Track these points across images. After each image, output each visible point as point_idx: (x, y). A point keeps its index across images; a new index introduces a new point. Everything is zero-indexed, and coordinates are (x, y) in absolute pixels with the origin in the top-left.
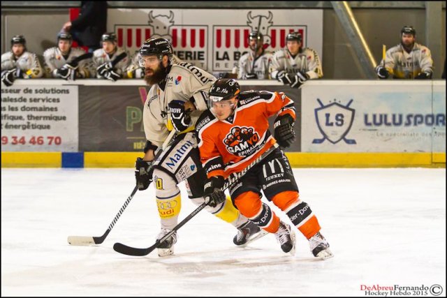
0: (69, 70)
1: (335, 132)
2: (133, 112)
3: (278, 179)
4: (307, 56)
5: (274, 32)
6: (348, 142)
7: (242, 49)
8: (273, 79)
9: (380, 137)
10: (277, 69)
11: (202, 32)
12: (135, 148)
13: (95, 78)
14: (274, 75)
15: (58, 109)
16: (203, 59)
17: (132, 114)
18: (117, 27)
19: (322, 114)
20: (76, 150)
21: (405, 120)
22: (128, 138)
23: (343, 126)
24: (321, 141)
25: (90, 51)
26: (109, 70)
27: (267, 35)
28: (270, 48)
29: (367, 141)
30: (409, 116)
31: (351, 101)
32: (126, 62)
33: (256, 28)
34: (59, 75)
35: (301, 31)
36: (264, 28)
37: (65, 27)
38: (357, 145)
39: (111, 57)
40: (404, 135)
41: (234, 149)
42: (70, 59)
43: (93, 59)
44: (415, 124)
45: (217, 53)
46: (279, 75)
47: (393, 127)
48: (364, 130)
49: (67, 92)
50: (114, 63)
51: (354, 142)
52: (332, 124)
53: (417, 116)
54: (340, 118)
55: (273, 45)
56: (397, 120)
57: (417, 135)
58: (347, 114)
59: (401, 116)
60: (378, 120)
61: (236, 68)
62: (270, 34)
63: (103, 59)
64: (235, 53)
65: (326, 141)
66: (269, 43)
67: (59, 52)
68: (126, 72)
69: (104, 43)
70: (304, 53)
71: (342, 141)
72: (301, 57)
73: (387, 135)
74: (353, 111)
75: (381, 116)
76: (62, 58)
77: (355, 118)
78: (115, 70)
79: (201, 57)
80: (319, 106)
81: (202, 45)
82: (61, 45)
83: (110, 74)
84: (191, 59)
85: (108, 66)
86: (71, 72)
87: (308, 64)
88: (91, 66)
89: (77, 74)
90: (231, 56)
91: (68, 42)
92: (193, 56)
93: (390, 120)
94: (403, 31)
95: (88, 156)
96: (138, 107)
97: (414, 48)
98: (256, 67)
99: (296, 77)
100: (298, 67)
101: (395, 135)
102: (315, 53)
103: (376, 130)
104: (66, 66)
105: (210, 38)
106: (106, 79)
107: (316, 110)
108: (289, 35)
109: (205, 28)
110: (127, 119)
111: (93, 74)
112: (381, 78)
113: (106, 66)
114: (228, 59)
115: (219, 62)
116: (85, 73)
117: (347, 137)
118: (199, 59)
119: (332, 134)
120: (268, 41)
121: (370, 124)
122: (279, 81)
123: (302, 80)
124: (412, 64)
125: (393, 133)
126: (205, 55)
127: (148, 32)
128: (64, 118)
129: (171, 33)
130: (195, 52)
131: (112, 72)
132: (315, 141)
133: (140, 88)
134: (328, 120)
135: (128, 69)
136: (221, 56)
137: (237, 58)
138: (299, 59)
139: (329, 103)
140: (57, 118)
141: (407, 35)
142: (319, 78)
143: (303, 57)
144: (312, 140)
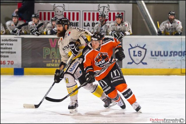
0: (17, 31)
1: (138, 59)
2: (46, 50)
3: (118, 78)
4: (125, 25)
5: (110, 14)
6: (143, 63)
7: (96, 21)
8: (109, 35)
9: (158, 61)
10: (112, 31)
11: (78, 14)
12: (47, 66)
13: (29, 34)
14: (110, 33)
15: (12, 48)
16: (78, 26)
17: (46, 51)
18: (39, 11)
19: (132, 51)
20: (20, 67)
21: (169, 54)
22: (44, 62)
23: (141, 56)
24: (131, 63)
25: (27, 22)
26: (36, 31)
27: (107, 15)
28: (108, 21)
29: (152, 63)
30: (171, 52)
31: (145, 45)
32: (43, 27)
33: (102, 12)
34: (13, 33)
35: (122, 14)
36: (105, 12)
37: (15, 11)
38: (147, 65)
39: (36, 25)
40: (169, 60)
41: (99, 63)
42: (18, 26)
43: (28, 25)
44: (174, 56)
45: (85, 23)
46: (112, 33)
47: (164, 57)
48: (151, 58)
49: (16, 40)
50: (38, 28)
51: (146, 64)
52: (136, 56)
53: (175, 52)
54: (140, 53)
55: (110, 20)
56: (166, 54)
57: (175, 60)
58: (143, 51)
59: (167, 52)
60: (157, 54)
61: (93, 30)
62: (108, 15)
63: (33, 26)
64: (92, 23)
65: (134, 63)
66: (108, 19)
67: (13, 23)
68: (43, 32)
69: (33, 18)
70: (124, 23)
71: (141, 63)
72: (122, 25)
73: (161, 60)
74: (146, 50)
75: (158, 52)
76: (14, 25)
77: (147, 53)
78: (38, 31)
79: (77, 25)
80: (131, 47)
81: (77, 19)
82: (13, 19)
83: (36, 33)
84: (73, 26)
85: (35, 29)
86: (18, 31)
87: (125, 28)
88: (27, 29)
89: (21, 32)
90: (91, 25)
91: (17, 18)
92: (73, 24)
93: (162, 54)
94: (169, 13)
95: (26, 70)
96: (49, 47)
97: (174, 21)
98: (102, 29)
99: (120, 34)
100: (121, 30)
101: (165, 60)
102: (128, 24)
103: (156, 58)
104: (16, 29)
105: (81, 16)
106: (34, 35)
107: (129, 49)
108: (117, 15)
109: (79, 12)
110: (44, 53)
111: (28, 33)
112: (158, 35)
113: (34, 29)
114: (89, 26)
115: (85, 27)
116: (25, 32)
117: (143, 61)
118: (76, 26)
119: (136, 60)
120: (107, 18)
121: (153, 56)
122: (113, 36)
123: (123, 36)
124: (173, 29)
125: (164, 60)
126: (79, 24)
127: (53, 13)
128: (15, 53)
129: (63, 14)
130: (74, 23)
131: (37, 32)
132: (129, 63)
133: (49, 39)
134: (134, 53)
135: (44, 30)
136: (86, 25)
137: (93, 25)
138: (121, 26)
139: (135, 46)
140: (12, 53)
141: (171, 15)
142: (131, 35)
143: (123, 25)
144: (127, 63)
